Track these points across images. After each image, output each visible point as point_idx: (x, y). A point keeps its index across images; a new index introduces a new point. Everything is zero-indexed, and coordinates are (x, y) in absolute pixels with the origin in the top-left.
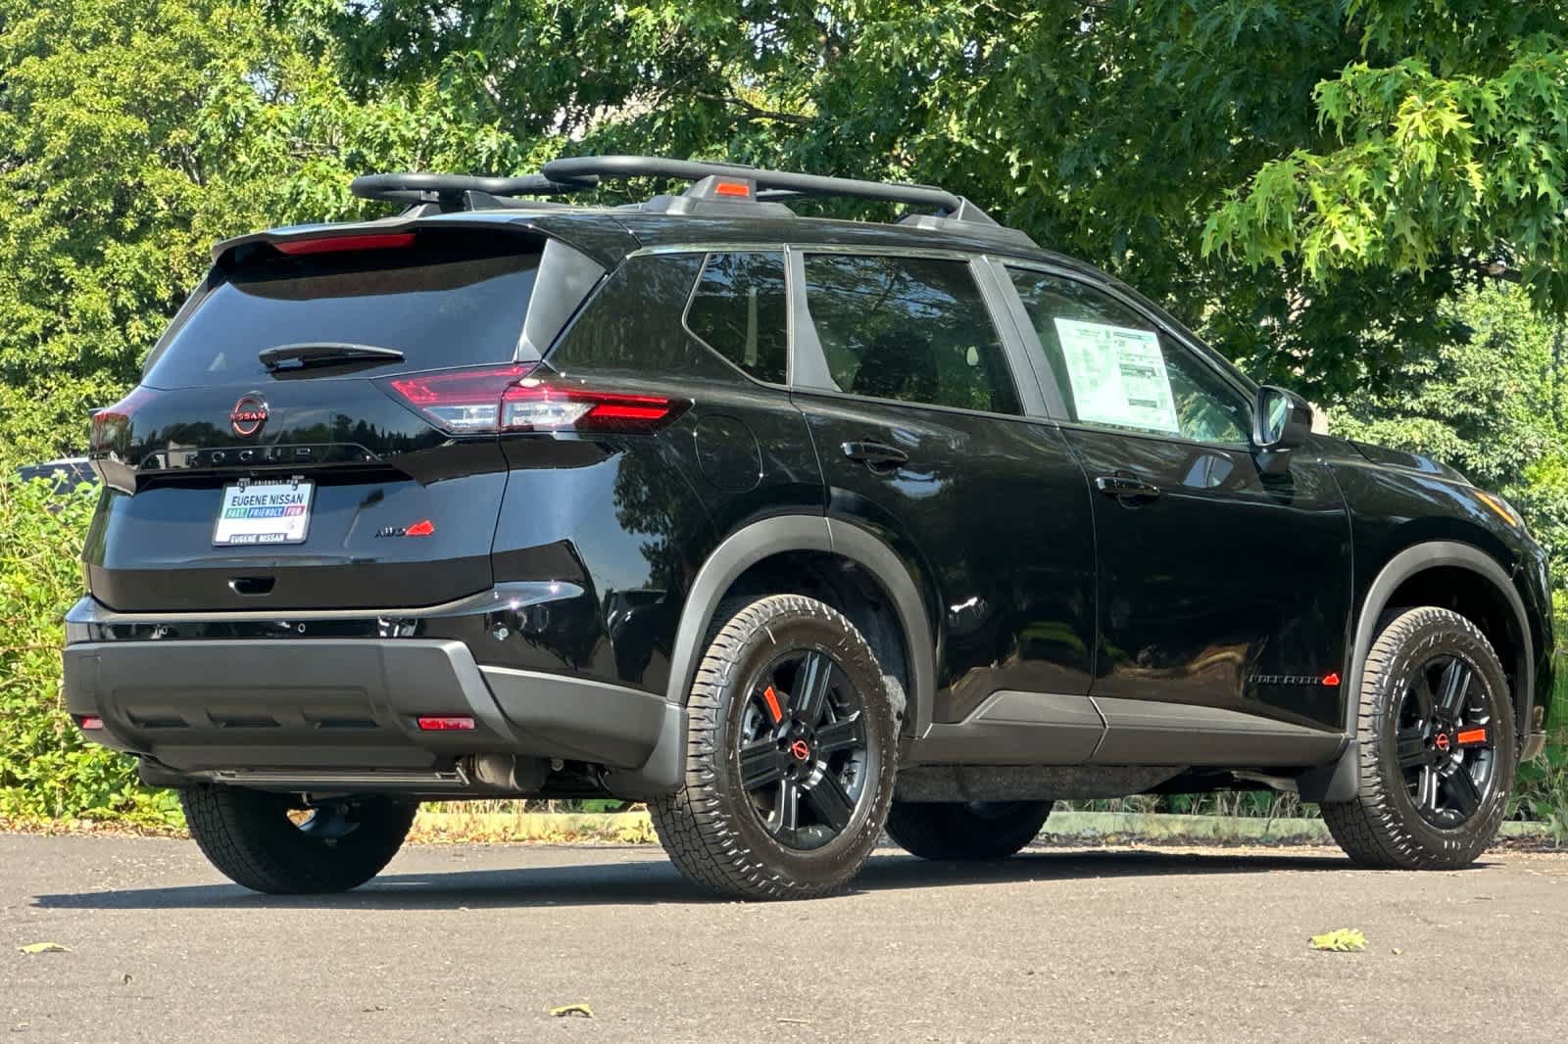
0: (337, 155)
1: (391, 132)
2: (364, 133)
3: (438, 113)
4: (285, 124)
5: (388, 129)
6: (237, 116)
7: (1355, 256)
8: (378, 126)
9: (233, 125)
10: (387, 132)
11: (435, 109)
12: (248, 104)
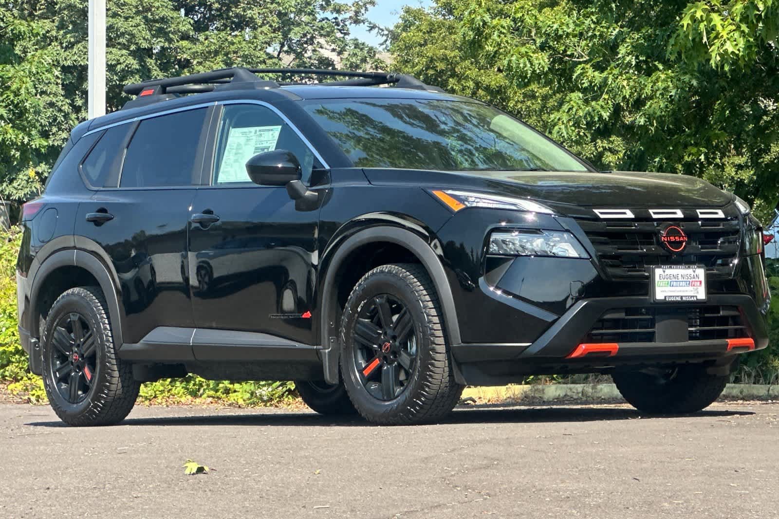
0: (535, 43)
1: (560, 30)
2: (546, 31)
3: (589, 19)
4: (504, 28)
5: (557, 29)
6: (479, 24)
7: (737, 55)
8: (552, 27)
9: (478, 29)
10: (557, 30)
11: (588, 17)
12: (484, 19)
